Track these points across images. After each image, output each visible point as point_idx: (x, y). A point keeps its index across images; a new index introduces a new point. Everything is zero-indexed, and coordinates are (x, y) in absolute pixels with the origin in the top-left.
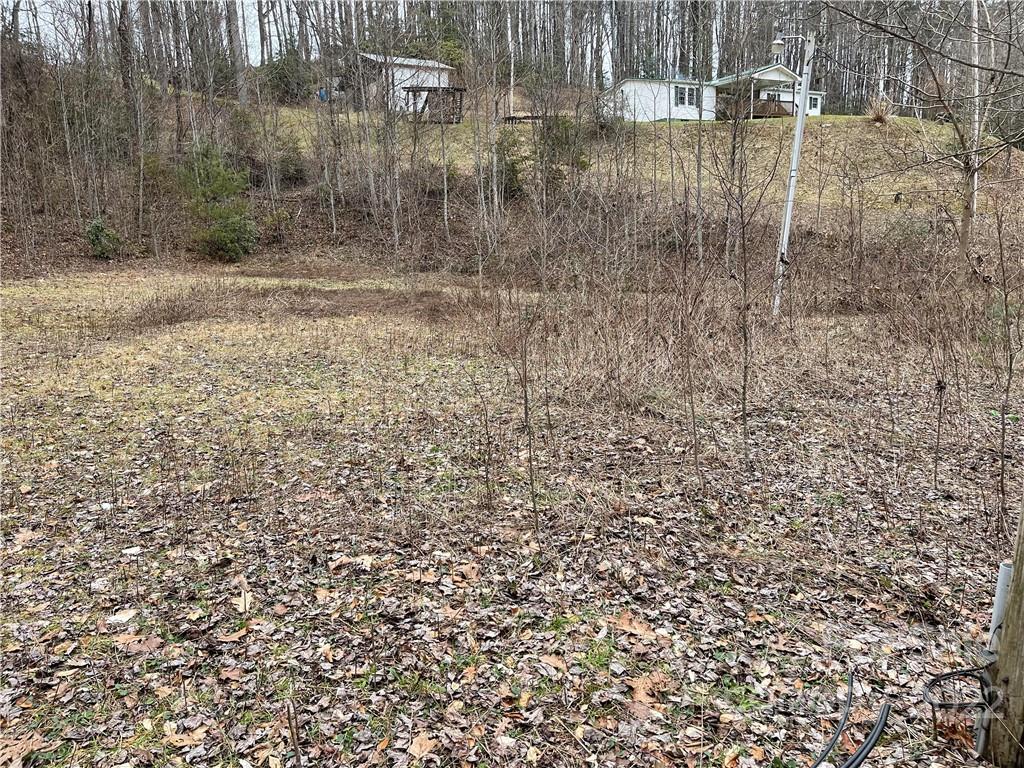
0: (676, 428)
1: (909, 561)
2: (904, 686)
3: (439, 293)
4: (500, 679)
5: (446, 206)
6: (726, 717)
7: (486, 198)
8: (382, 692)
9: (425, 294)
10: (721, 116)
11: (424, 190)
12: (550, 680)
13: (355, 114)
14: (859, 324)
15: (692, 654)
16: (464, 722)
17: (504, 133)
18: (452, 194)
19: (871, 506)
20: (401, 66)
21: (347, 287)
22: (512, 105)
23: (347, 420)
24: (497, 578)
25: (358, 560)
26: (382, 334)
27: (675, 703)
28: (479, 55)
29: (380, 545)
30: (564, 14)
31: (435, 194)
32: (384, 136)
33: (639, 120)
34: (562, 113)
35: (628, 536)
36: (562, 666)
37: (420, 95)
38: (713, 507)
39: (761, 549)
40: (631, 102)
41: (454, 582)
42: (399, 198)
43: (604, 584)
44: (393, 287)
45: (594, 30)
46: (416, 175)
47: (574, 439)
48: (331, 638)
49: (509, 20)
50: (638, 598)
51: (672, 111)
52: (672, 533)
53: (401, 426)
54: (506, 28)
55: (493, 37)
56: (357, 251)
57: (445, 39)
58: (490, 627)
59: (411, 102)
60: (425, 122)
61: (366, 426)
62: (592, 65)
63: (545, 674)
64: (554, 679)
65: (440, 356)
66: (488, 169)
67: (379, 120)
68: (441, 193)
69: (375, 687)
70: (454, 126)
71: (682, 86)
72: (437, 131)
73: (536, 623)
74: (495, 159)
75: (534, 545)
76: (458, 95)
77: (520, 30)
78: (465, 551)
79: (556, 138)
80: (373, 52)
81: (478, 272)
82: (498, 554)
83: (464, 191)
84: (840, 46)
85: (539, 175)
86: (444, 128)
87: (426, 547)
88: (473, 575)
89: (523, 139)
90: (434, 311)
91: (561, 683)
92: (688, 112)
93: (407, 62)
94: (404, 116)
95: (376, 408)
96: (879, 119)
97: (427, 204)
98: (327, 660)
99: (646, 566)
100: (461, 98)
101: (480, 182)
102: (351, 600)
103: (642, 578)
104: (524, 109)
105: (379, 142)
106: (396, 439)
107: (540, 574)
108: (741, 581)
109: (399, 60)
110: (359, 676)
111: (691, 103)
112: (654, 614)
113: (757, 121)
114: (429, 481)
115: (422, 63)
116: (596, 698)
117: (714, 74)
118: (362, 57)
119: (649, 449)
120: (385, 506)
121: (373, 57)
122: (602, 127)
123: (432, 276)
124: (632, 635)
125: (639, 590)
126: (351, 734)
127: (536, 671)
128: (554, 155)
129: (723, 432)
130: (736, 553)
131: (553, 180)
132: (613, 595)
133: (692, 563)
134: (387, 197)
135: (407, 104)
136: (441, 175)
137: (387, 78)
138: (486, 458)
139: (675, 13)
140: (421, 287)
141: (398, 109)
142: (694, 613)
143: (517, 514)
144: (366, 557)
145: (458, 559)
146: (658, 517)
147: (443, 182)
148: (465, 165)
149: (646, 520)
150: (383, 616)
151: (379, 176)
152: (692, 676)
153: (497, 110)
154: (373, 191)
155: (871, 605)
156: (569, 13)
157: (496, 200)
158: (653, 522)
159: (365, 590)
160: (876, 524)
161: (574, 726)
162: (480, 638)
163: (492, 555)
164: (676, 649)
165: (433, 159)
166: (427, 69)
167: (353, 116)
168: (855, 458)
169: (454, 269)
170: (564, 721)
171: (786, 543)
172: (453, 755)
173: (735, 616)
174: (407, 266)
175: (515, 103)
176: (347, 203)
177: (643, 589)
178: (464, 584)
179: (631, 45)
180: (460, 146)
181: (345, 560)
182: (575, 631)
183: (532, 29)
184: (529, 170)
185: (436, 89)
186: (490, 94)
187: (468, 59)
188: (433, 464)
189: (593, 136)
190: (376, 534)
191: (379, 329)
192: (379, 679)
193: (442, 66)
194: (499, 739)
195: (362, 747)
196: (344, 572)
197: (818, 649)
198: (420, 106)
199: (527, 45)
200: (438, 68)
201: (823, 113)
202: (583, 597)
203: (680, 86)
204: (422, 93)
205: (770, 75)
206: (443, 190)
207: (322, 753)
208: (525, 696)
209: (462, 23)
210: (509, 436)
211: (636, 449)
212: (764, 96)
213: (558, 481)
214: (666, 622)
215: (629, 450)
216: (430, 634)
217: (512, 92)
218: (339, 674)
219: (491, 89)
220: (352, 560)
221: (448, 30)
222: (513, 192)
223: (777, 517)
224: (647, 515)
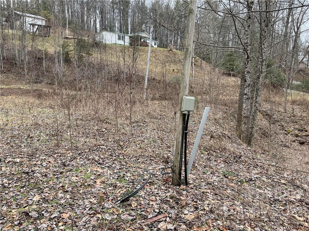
0: (114, 126)
1: (166, 152)
2: (159, 175)
3: (41, 90)
4: (60, 183)
5: (44, 63)
6: (118, 185)
7: (58, 61)
8: (24, 188)
9: (36, 90)
10: (131, 44)
11: (36, 57)
12: (74, 182)
13: (11, 30)
14: (165, 103)
15: (112, 173)
16: (49, 192)
17: (64, 42)
18: (46, 59)
19: (160, 142)
20: (28, 17)
21: (7, 87)
22: (67, 34)
23: (9, 125)
24: (60, 162)
25: (15, 160)
26: (21, 101)
27: (107, 184)
28: (56, 17)
29: (22, 156)
30: (84, 9)
31: (40, 59)
32: (22, 38)
33: (107, 43)
34: (83, 38)
35: (98, 150)
36: (78, 179)
37: (35, 27)
38: (122, 144)
39: (132, 152)
40: (105, 37)
41: (46, 163)
42: (27, 59)
43: (90, 161)
44: (24, 87)
45: (94, 15)
46: (33, 52)
47: (85, 129)
48: (8, 178)
49: (66, 7)
50: (99, 164)
51: (117, 41)
52: (110, 149)
53: (28, 127)
54: (65, 10)
55: (61, 12)
56: (11, 76)
57: (44, 10)
58: (57, 172)
59: (32, 28)
60: (37, 36)
61: (16, 127)
62: (93, 25)
63: (73, 181)
64: (75, 182)
65: (42, 108)
66: (59, 53)
67: (20, 33)
68: (42, 59)
69: (22, 187)
70: (47, 38)
71: (120, 35)
72: (41, 39)
73: (71, 170)
74: (61, 49)
75: (71, 154)
76: (48, 28)
77: (70, 11)
78: (50, 156)
79: (81, 45)
80: (18, 11)
81: (55, 84)
82: (60, 156)
83: (51, 59)
84: (162, 29)
85: (76, 56)
86: (44, 38)
87: (38, 156)
88: (52, 162)
89: (71, 44)
90: (39, 95)
91: (77, 182)
92: (121, 42)
93: (31, 15)
94: (29, 33)
95: (19, 122)
96: (171, 50)
97: (37, 62)
98: (6, 183)
99: (102, 156)
100: (50, 29)
101: (56, 56)
102: (13, 169)
103: (101, 159)
104: (71, 35)
105: (20, 40)
106: (27, 130)
107: (73, 160)
108: (126, 158)
109: (28, 15)
110: (17, 186)
111: (122, 40)
112: (103, 167)
113: (140, 47)
114: (38, 140)
115: (36, 16)
116: (86, 184)
117: (129, 32)
118: (14, 12)
119: (106, 131)
120: (24, 147)
121: (18, 13)
122: (96, 44)
123: (39, 85)
124: (97, 171)
125: (100, 162)
126: (15, 198)
127: (70, 180)
128: (81, 50)
129: (127, 127)
130: (126, 153)
131: (80, 58)
132: (93, 163)
133: (114, 155)
134: (23, 58)
135: (30, 29)
136: (42, 53)
137: (23, 20)
138: (57, 134)
139: (118, 13)
140: (35, 88)
141: (27, 30)
142: (113, 166)
143: (66, 147)
144: (18, 159)
145: (48, 158)
146: (107, 146)
147: (43, 55)
148: (51, 50)
149: (103, 147)
150: (24, 172)
151: (20, 51)
152: (111, 178)
153: (62, 35)
154: (17, 56)
155: (155, 160)
156: (86, 8)
157: (62, 62)
158: (105, 147)
159: (18, 167)
160: (160, 146)
161: (80, 190)
162: (54, 175)
163: (58, 157)
164: (108, 173)
165: (40, 48)
166: (38, 19)
167: (10, 31)
168: (158, 132)
169: (47, 83)
170: (77, 189)
171: (139, 150)
172: (46, 199)
173: (124, 165)
174: (30, 81)
175: (68, 33)
176: (7, 59)
177: (101, 161)
178: (50, 164)
179: (105, 21)
180: (49, 45)
181: (11, 160)
182: (81, 171)
183: (74, 11)
184: (73, 54)
185: (41, 25)
186: (60, 29)
187: (52, 17)
188: (40, 136)
189: (93, 46)
190: (21, 154)
191: (20, 100)
192: (23, 186)
193: (43, 18)
194: (59, 195)
195: (19, 200)
196: (11, 163)
197: (142, 170)
198: (35, 30)
199: (72, 16)
200: (41, 19)
201: (158, 47)
202: (85, 164)
203: (119, 35)
204: (36, 26)
205: (143, 35)
206: (43, 58)
207: (7, 202)
208: (67, 186)
209: (50, 6)
210: (65, 129)
211: (102, 131)
212: (142, 40)
213: (79, 139)
214: (106, 168)
215: (100, 132)
216: (39, 175)
217: (67, 30)
218: (10, 186)
219: (60, 28)
220: (13, 160)
221: (45, 7)
222: (67, 60)
223: (137, 145)
224: (104, 146)
